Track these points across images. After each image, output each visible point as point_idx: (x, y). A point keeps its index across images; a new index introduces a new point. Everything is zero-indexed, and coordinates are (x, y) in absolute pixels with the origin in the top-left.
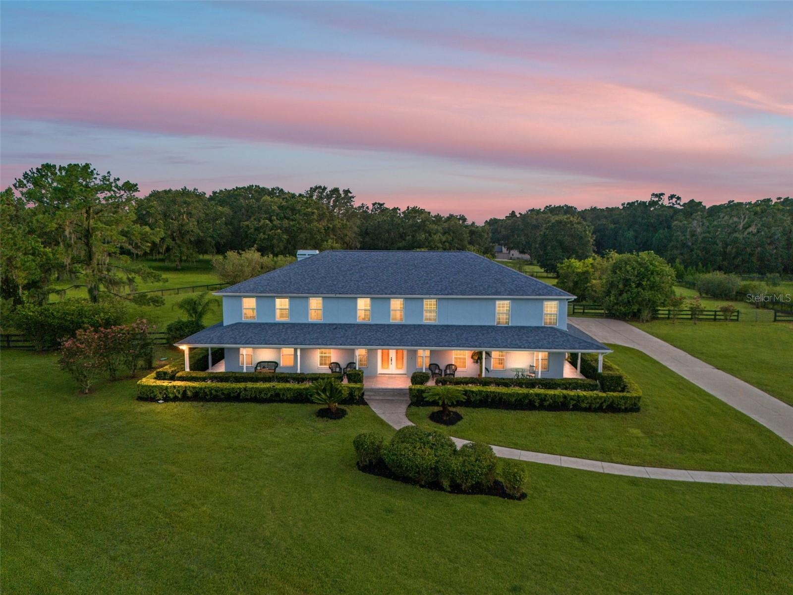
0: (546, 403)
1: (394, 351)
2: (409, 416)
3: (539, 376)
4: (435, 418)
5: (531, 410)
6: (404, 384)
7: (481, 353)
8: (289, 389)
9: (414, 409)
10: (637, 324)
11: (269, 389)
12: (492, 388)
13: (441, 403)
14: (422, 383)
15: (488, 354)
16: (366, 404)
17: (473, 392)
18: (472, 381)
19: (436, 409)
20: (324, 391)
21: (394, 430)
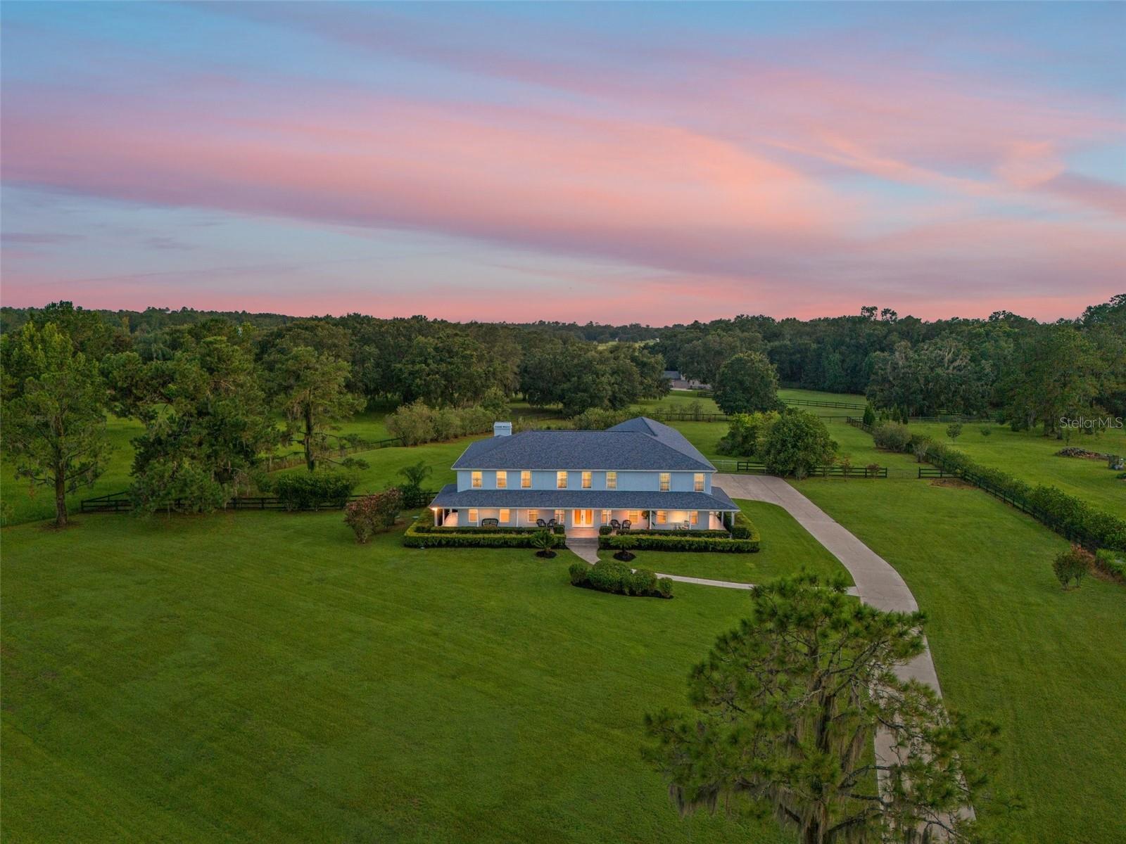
0: (693, 547)
1: (584, 511)
2: (598, 556)
3: (690, 529)
4: (617, 557)
5: (682, 551)
6: (595, 535)
7: (649, 512)
8: (514, 539)
9: (602, 552)
10: (793, 481)
11: (500, 538)
12: (657, 537)
13: (621, 547)
14: (606, 534)
15: (654, 513)
16: (567, 548)
17: (643, 540)
18: (643, 532)
19: (617, 551)
20: (542, 539)
21: (591, 565)
